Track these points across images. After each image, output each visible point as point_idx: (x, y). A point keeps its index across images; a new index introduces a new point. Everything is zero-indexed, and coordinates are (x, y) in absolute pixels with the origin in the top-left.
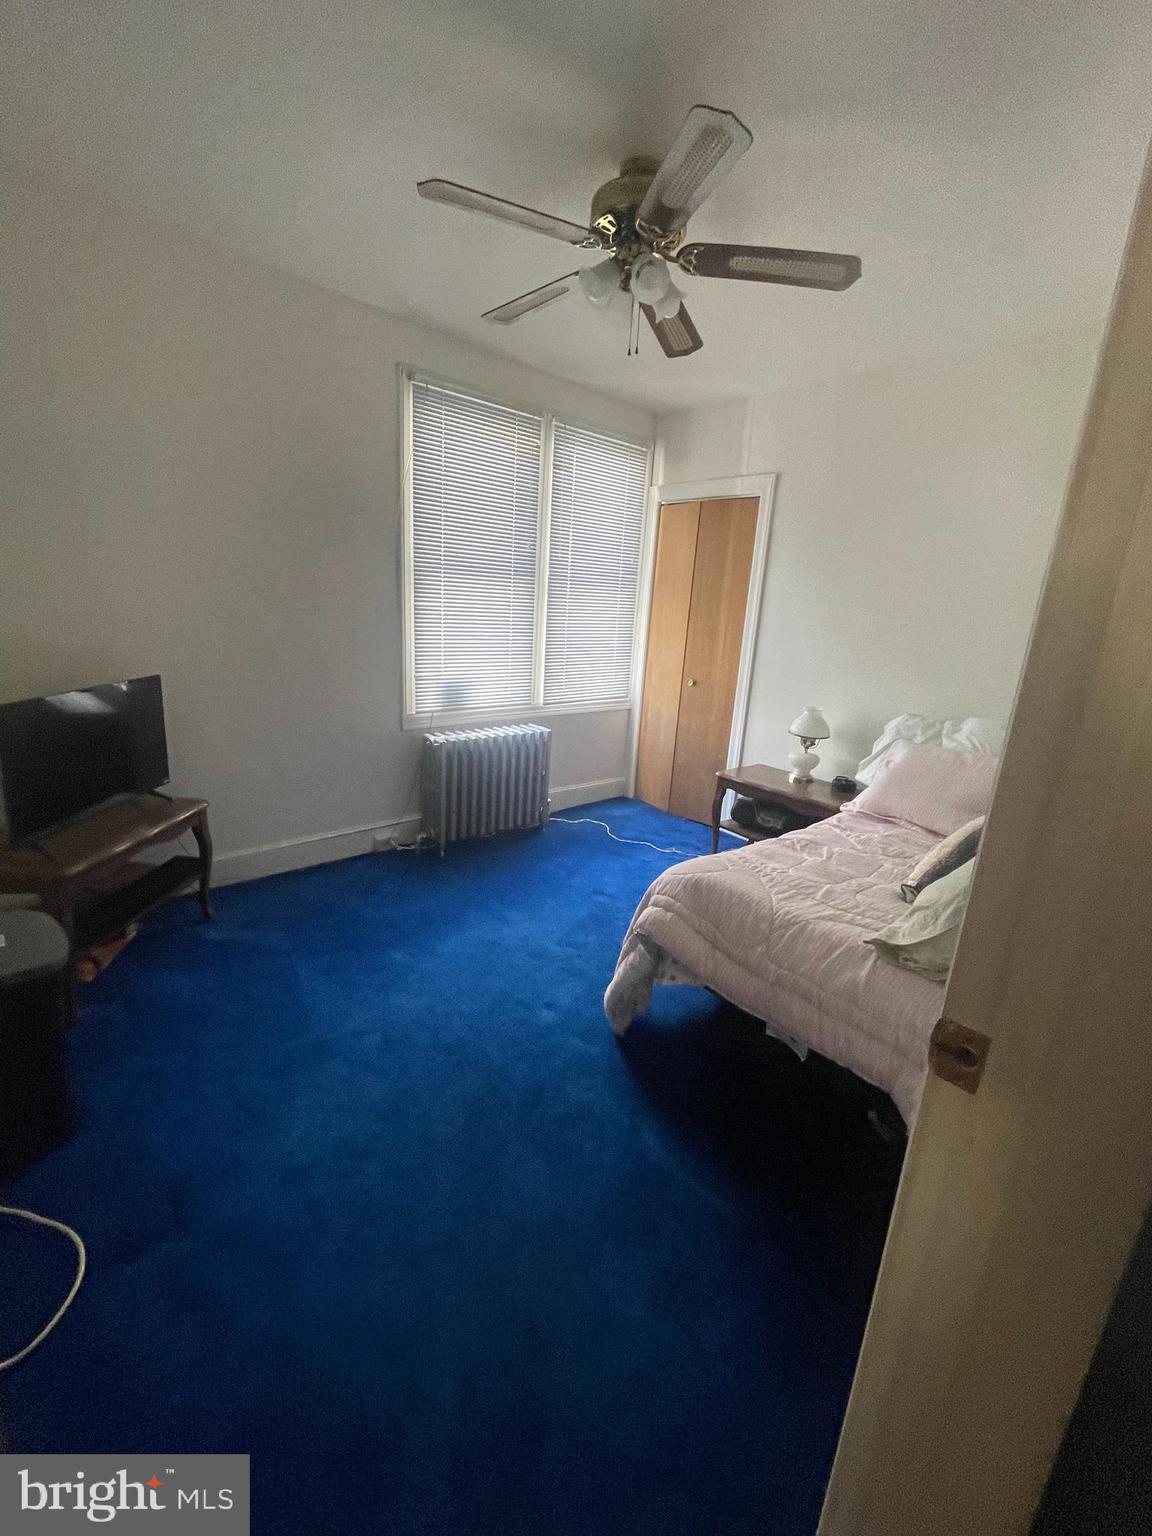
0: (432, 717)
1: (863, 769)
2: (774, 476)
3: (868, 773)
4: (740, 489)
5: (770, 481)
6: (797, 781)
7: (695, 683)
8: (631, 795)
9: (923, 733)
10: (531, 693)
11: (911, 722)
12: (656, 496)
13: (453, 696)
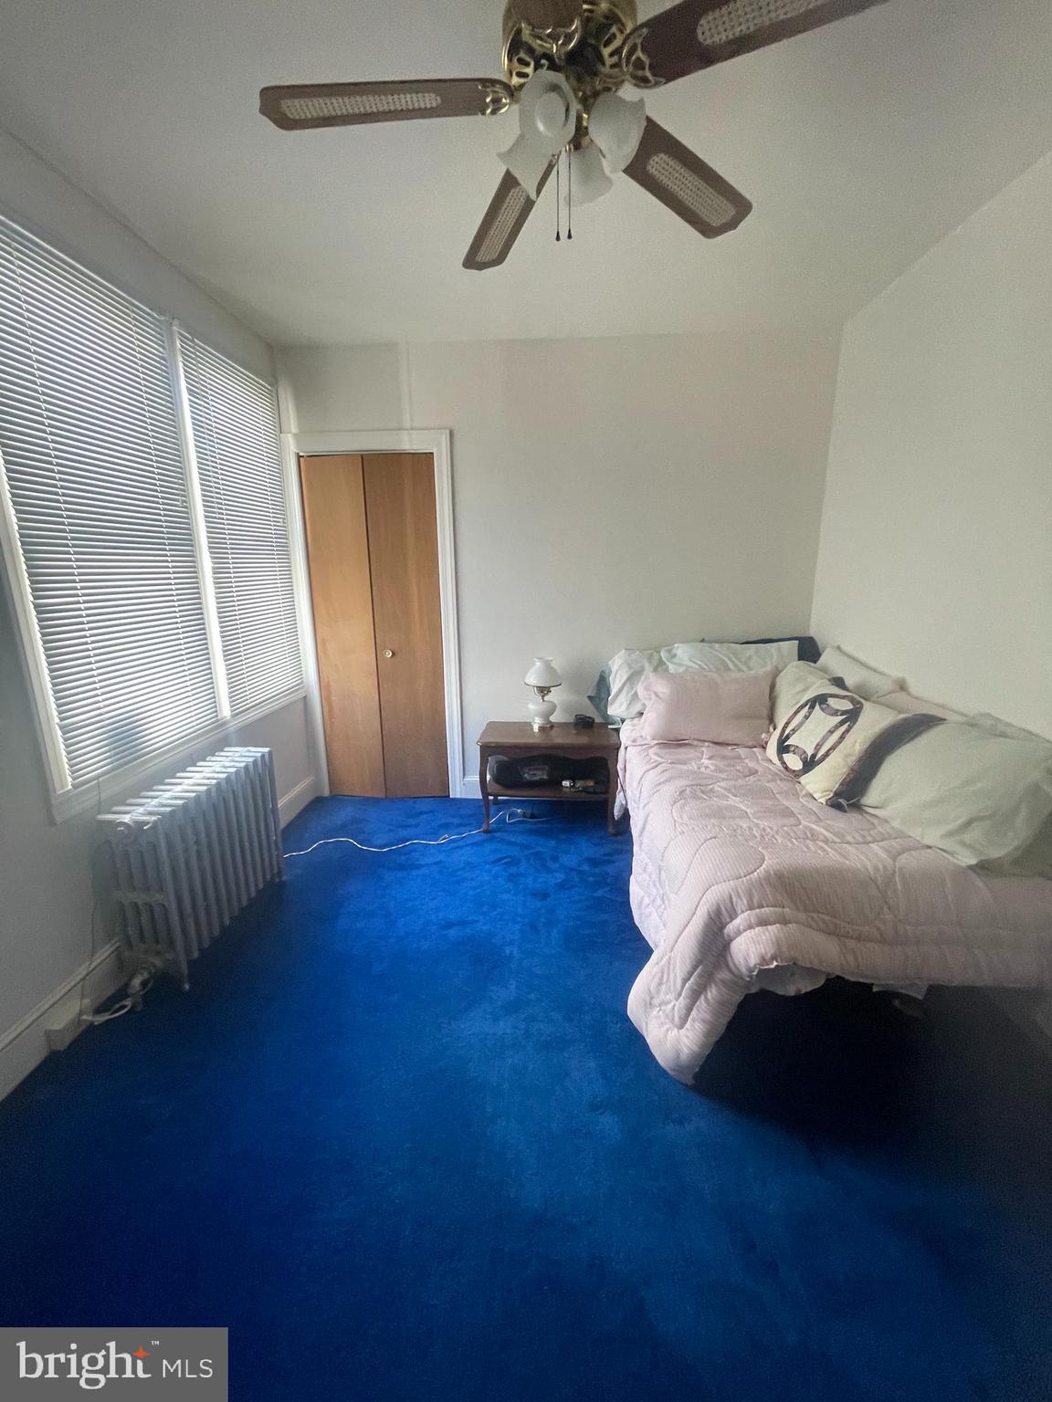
0: (98, 783)
1: (612, 704)
2: (448, 432)
3: (620, 706)
4: (409, 443)
5: (445, 438)
6: (542, 729)
7: (393, 654)
8: (326, 793)
9: (650, 662)
10: (215, 708)
11: (633, 656)
12: (291, 447)
13: (124, 740)
